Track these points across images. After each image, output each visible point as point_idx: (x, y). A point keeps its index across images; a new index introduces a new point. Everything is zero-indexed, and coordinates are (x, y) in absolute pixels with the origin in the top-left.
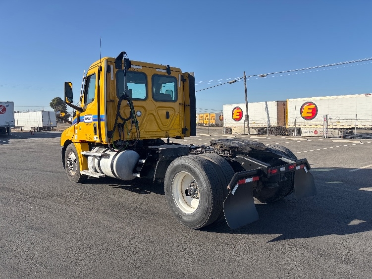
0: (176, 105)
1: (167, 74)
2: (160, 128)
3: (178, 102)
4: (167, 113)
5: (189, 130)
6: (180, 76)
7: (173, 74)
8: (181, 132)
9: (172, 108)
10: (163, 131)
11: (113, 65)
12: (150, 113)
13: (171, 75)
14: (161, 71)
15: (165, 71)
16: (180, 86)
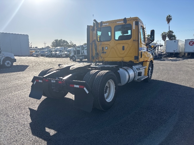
2: (118, 56)
3: (132, 39)
4: (123, 47)
8: (134, 58)
9: (127, 44)
10: (121, 57)
12: (113, 48)
13: (127, 23)
14: (120, 22)
15: (123, 22)
16: (134, 28)
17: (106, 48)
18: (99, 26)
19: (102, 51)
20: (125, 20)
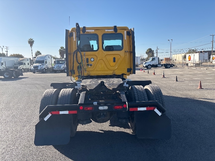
0: (122, 53)
1: (114, 32)
2: (108, 68)
3: (123, 51)
4: (114, 59)
5: (133, 69)
6: (125, 32)
7: (119, 31)
8: (127, 71)
9: (118, 55)
10: (111, 70)
11: (74, 31)
12: (101, 59)
13: (118, 32)
14: (109, 30)
15: (113, 30)
16: (125, 39)
17: (92, 60)
18: (81, 33)
19: (87, 64)
20: (115, 28)
